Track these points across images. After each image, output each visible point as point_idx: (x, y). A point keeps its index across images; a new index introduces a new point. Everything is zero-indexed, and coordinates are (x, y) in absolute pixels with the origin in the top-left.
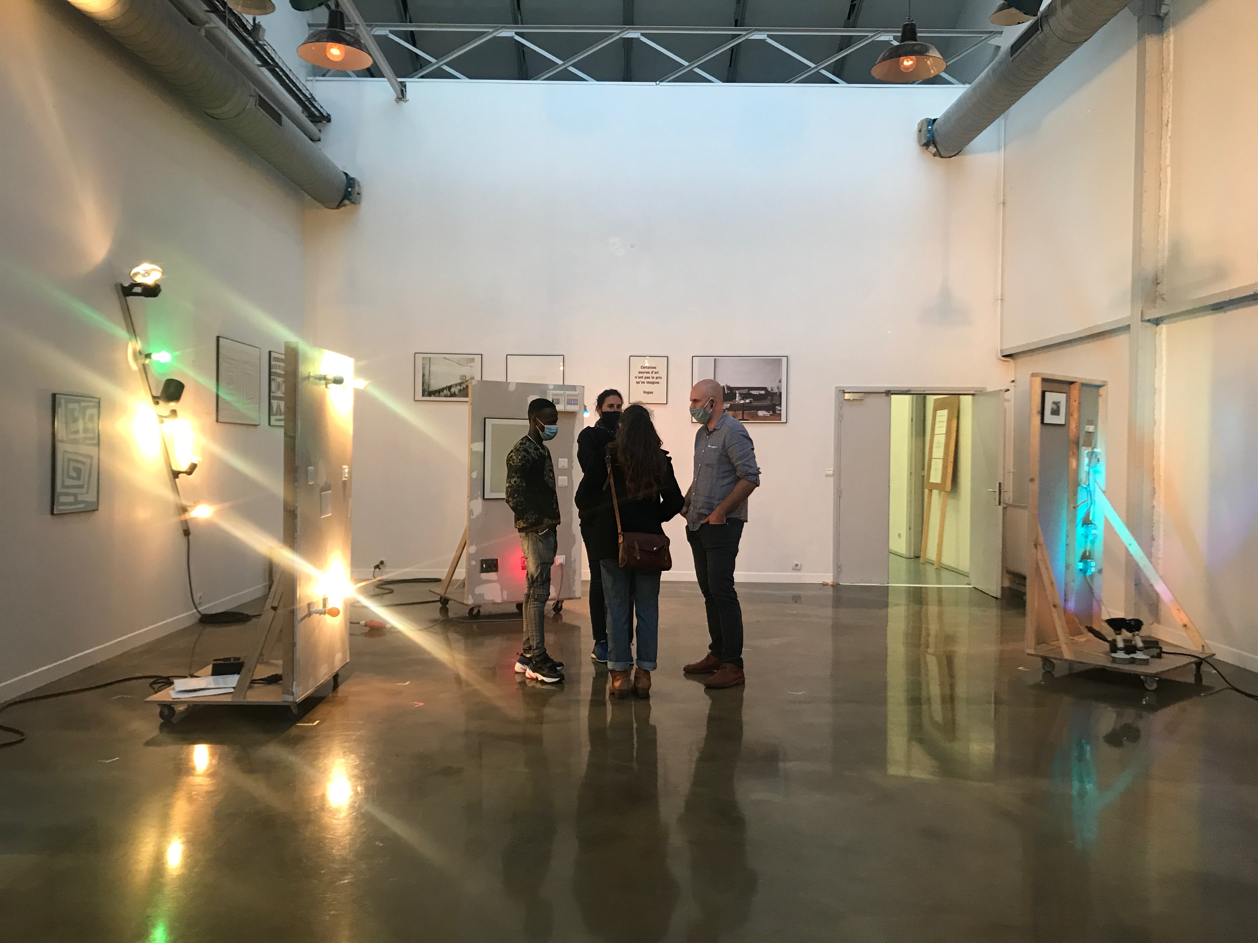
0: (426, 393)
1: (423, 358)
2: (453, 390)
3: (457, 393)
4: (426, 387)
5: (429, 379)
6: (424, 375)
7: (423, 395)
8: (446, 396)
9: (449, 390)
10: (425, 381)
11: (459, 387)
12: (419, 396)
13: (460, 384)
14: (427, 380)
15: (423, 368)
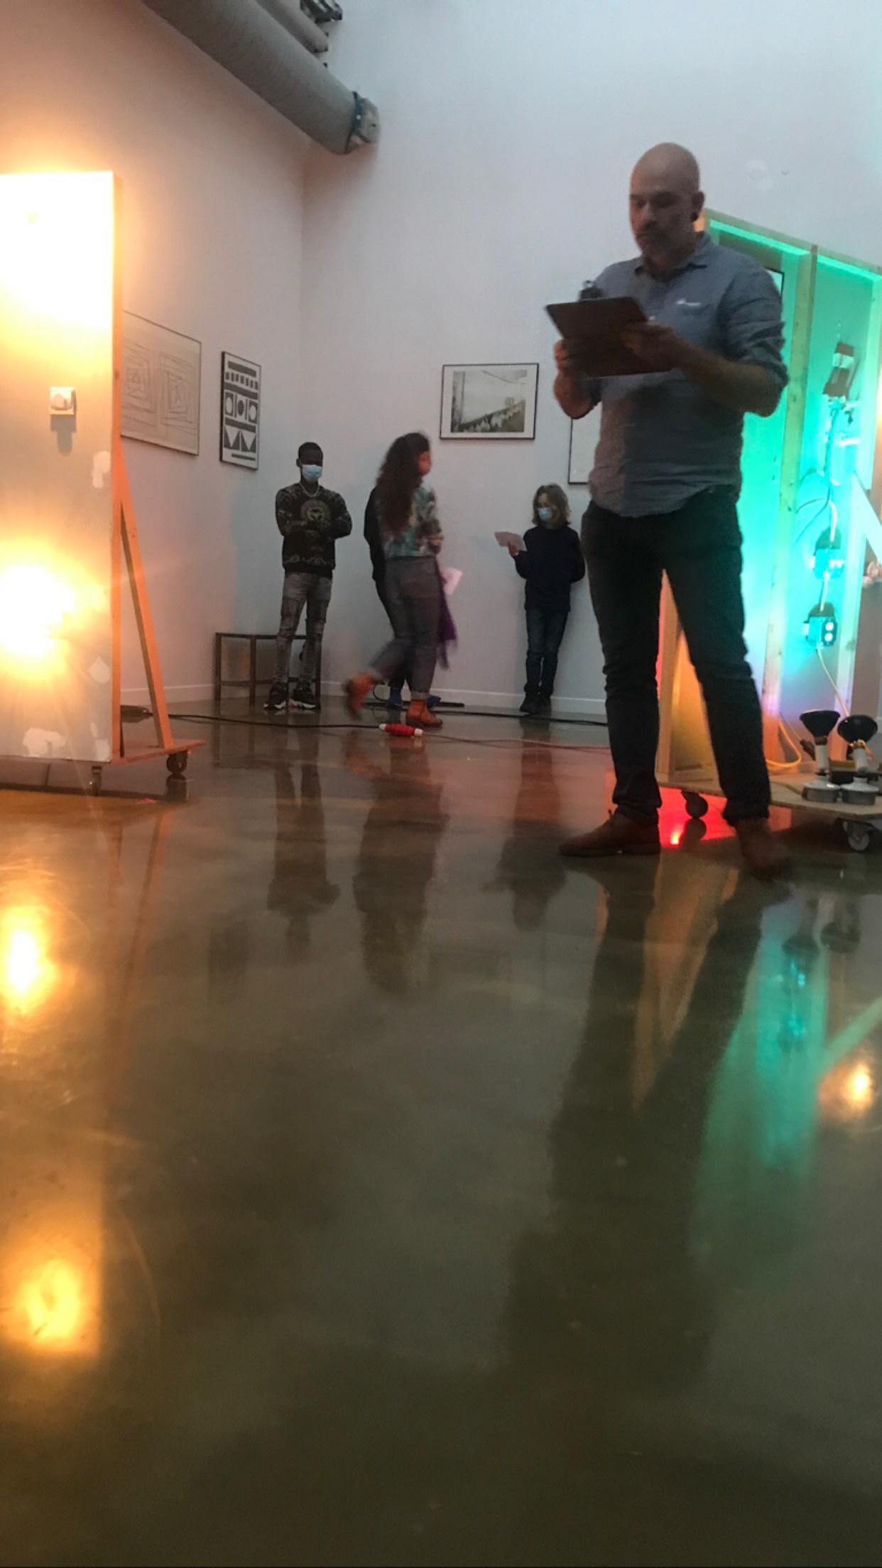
0: (456, 427)
1: (455, 374)
2: (495, 421)
3: (500, 425)
4: (456, 417)
5: (462, 405)
6: (454, 400)
7: (452, 430)
8: (484, 431)
9: (489, 422)
10: (456, 409)
11: (502, 416)
12: (447, 433)
13: (505, 412)
14: (458, 408)
15: (454, 388)
